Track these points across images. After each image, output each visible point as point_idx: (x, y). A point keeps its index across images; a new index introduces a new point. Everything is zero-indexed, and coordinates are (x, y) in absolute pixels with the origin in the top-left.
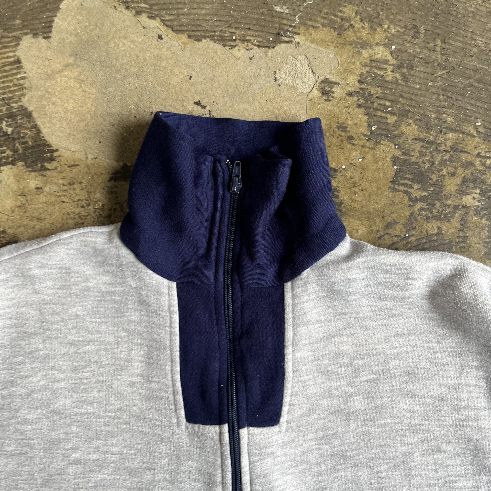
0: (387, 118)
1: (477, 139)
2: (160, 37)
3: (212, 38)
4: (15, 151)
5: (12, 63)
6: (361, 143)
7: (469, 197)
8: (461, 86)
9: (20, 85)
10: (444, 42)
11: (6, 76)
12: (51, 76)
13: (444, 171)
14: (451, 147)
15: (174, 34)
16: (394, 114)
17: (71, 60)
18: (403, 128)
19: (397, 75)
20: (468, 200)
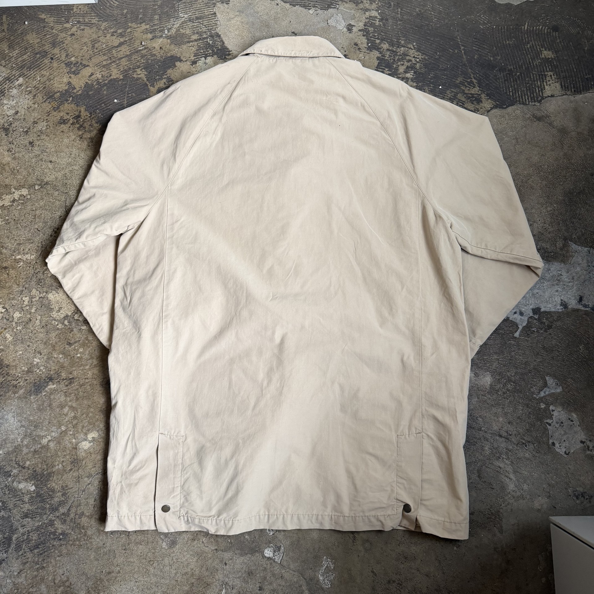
0: (375, 41)
1: (414, 50)
2: (278, 4)
3: (300, 5)
4: (213, 51)
5: (212, 14)
6: (364, 51)
7: (409, 74)
8: (408, 28)
9: (215, 23)
10: (401, 10)
11: (210, 20)
12: (229, 20)
13: (399, 63)
14: (403, 53)
15: (284, 3)
16: (379, 39)
17: (238, 13)
18: (382, 45)
19: (381, 23)
20: (408, 75)
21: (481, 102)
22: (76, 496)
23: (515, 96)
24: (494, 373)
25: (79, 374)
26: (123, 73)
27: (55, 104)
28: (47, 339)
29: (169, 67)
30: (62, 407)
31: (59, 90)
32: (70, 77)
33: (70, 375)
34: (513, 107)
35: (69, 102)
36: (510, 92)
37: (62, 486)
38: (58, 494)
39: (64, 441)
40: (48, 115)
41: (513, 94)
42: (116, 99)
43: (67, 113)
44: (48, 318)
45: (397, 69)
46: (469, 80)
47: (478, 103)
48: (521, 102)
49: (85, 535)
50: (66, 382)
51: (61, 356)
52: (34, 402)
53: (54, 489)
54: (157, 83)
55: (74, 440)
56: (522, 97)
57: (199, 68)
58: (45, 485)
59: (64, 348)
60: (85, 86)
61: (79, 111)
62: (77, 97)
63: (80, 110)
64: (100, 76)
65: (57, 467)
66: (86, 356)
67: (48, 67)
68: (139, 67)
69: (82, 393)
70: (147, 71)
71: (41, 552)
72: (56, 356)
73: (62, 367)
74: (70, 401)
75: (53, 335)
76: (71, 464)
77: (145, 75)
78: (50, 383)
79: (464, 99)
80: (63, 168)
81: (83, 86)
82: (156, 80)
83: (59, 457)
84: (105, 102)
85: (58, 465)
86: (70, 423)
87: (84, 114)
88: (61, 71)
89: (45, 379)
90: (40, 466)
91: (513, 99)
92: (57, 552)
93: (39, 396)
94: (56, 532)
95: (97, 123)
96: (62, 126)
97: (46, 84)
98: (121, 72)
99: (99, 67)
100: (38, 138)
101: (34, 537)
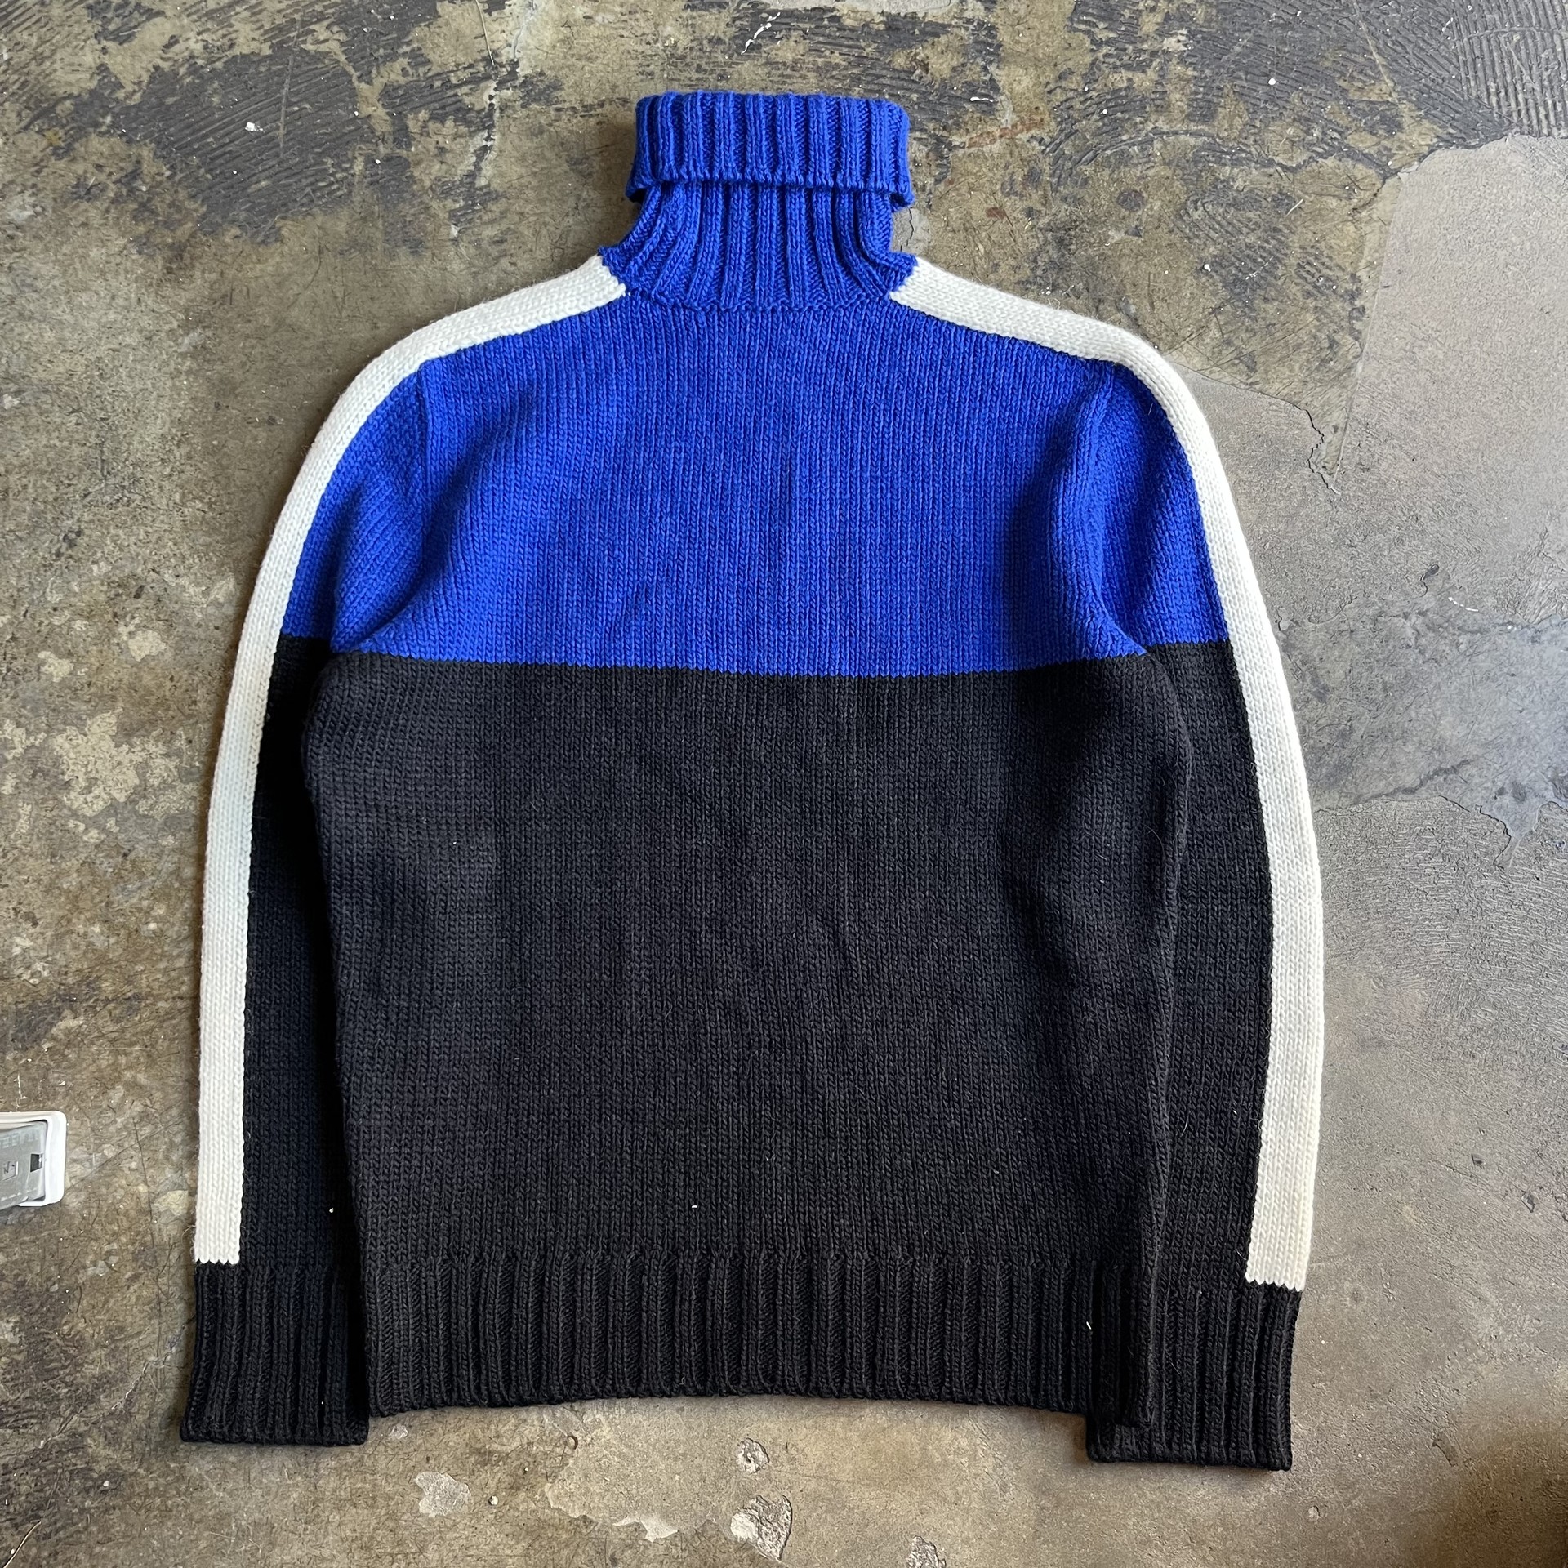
21: (1399, 126)
22: (153, 1358)
23: (1504, 110)
24: (1435, 976)
25: (156, 985)
26: (271, 39)
27: (59, 136)
28: (53, 876)
29: (418, 22)
30: (104, 1084)
31: (69, 89)
32: (104, 50)
33: (126, 988)
34: (1500, 143)
35: (104, 129)
36: (1489, 94)
37: (108, 1330)
38: (95, 1354)
39: (112, 1189)
40: (38, 172)
41: (1498, 102)
42: (250, 121)
43: (99, 167)
44: (55, 813)
45: (1134, 23)
46: (1361, 60)
47: (1390, 132)
48: (1525, 128)
49: (181, 1478)
50: (115, 1008)
51: (97, 929)
52: (16, 1072)
53: (82, 1338)
54: (382, 69)
55: (142, 1188)
56: (1528, 110)
57: (512, 24)
58: (54, 1326)
59: (107, 905)
60: (152, 78)
61: (134, 159)
62: (127, 114)
63: (139, 155)
64: (198, 48)
65: (90, 1271)
66: (176, 928)
67: (34, 19)
68: (321, 18)
69: (166, 1044)
70: (346, 32)
71: (48, 1530)
72: (80, 928)
73: (101, 963)
74: (129, 1067)
75: (74, 863)
76: (135, 1259)
77: (342, 44)
78: (67, 1012)
79: (1344, 122)
80: (89, 344)
81: (145, 78)
82: (377, 59)
83: (97, 1239)
84: (217, 130)
85: (95, 1264)
86: (129, 1134)
87: (152, 167)
88: (76, 29)
89: (49, 1001)
90: (38, 1269)
91: (1500, 117)
92: (95, 1529)
93: (32, 1052)
94: (91, 1470)
95: (193, 197)
96: (85, 205)
97: (27, 74)
98: (266, 32)
99: (195, 17)
100: (8, 246)
101: (25, 1484)
